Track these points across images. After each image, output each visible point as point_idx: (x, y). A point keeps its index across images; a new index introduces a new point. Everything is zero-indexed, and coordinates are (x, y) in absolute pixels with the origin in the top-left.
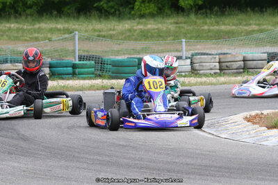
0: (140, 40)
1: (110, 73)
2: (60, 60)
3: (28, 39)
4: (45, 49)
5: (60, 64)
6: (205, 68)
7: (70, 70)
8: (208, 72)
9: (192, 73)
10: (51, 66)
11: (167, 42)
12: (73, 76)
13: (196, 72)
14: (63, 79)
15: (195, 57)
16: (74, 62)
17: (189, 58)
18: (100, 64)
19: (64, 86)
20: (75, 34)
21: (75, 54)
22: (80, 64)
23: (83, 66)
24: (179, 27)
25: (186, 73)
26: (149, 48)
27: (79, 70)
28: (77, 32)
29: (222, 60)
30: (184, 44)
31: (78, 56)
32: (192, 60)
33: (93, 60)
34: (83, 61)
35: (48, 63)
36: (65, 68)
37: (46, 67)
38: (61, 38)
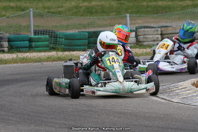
0: (86, 16)
1: (63, 46)
2: (17, 34)
5: (18, 38)
6: (148, 40)
7: (27, 43)
8: (152, 43)
9: (137, 44)
10: (9, 41)
11: (110, 17)
12: (30, 50)
13: (140, 43)
14: (20, 52)
15: (139, 30)
16: (30, 36)
17: (134, 31)
18: (53, 38)
19: (23, 58)
20: (30, 11)
21: (31, 29)
22: (35, 38)
23: (38, 40)
24: (121, 4)
25: (132, 45)
26: (94, 22)
27: (35, 43)
28: (32, 9)
29: (164, 33)
30: (128, 18)
31: (34, 31)
32: (136, 33)
33: (46, 34)
34: (38, 35)
35: (7, 37)
36: (22, 42)
37: (6, 41)
38: (18, 14)
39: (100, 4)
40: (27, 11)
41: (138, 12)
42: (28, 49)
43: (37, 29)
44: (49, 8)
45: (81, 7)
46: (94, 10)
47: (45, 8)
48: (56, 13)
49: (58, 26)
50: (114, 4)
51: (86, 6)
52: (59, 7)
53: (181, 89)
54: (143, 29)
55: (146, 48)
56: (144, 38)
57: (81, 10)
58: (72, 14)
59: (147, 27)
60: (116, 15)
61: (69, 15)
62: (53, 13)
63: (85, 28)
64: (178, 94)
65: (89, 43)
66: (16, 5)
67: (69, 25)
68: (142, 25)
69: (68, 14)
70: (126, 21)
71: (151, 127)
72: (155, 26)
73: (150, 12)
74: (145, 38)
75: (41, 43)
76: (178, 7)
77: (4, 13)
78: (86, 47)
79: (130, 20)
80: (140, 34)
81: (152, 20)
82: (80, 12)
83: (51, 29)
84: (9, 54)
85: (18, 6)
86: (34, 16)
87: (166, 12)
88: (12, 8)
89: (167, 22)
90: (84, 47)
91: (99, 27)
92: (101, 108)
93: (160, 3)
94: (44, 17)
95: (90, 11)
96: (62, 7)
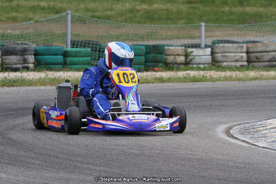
0: (145, 23)
2: (47, 46)
3: (4, 19)
4: (25, 32)
5: (48, 50)
6: (229, 59)
7: (60, 58)
8: (234, 64)
9: (213, 65)
10: (36, 54)
11: (178, 25)
12: (64, 67)
13: (218, 64)
14: (51, 70)
15: (217, 45)
16: (65, 49)
17: (210, 46)
18: (97, 53)
19: (54, 79)
20: (67, 14)
21: (67, 38)
22: (72, 52)
23: (76, 55)
24: (193, 8)
25: (206, 65)
26: (156, 33)
27: (71, 58)
28: (70, 12)
29: (251, 50)
30: (203, 29)
31: (71, 41)
32: (212, 49)
33: (89, 47)
34: (77, 47)
35: (33, 49)
36: (54, 57)
37: (30, 55)
38: (50, 18)
39: (164, 7)
40: (64, 14)
41: (216, 20)
42: (61, 66)
43: (77, 39)
44: (94, 11)
45: (139, 10)
46: (156, 16)
47: (88, 10)
48: (104, 18)
49: (105, 36)
50: (184, 8)
51: (145, 9)
52: (107, 10)
53: (270, 129)
54: (222, 45)
55: (224, 71)
56: (223, 56)
57: (138, 15)
58: (126, 21)
59: (228, 42)
60: (186, 23)
61: (121, 22)
62: (99, 18)
63: (143, 41)
64: (265, 136)
65: (146, 61)
66: (49, 5)
67: (121, 35)
68: (222, 39)
69: (119, 20)
70: (200, 33)
71: (225, 180)
72: (240, 40)
73: (233, 21)
74: (225, 56)
75: (80, 59)
76: (272, 15)
77: (30, 15)
78: (143, 66)
79: (206, 31)
80: (217, 51)
81: (236, 32)
82: (136, 17)
83: (95, 40)
84: (36, 73)
85: (51, 6)
86: (72, 22)
87: (256, 22)
88: (43, 8)
89: (257, 36)
90: (139, 66)
91: (162, 39)
92: (157, 151)
93: (248, 9)
94: (87, 22)
95: (150, 17)
96: (111, 10)
